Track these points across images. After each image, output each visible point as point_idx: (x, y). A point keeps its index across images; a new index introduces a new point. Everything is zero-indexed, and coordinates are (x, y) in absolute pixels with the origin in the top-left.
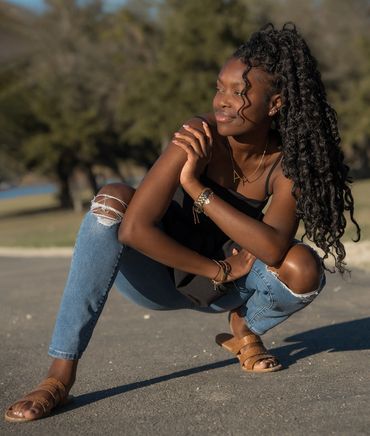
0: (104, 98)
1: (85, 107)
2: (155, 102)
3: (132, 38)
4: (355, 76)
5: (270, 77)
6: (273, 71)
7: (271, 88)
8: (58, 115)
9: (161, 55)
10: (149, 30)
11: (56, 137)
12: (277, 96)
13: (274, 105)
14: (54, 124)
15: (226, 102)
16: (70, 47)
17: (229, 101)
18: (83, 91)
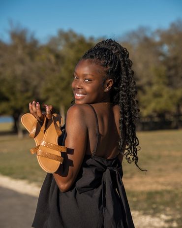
0: (36, 87)
1: (27, 91)
2: (59, 91)
3: (49, 60)
4: (150, 84)
5: (105, 69)
6: (106, 65)
7: (106, 76)
8: (13, 94)
9: (62, 69)
10: (58, 56)
11: (12, 103)
12: (110, 80)
13: (108, 85)
14: (12, 98)
15: (79, 86)
16: (22, 62)
17: (81, 85)
18: (26, 83)
